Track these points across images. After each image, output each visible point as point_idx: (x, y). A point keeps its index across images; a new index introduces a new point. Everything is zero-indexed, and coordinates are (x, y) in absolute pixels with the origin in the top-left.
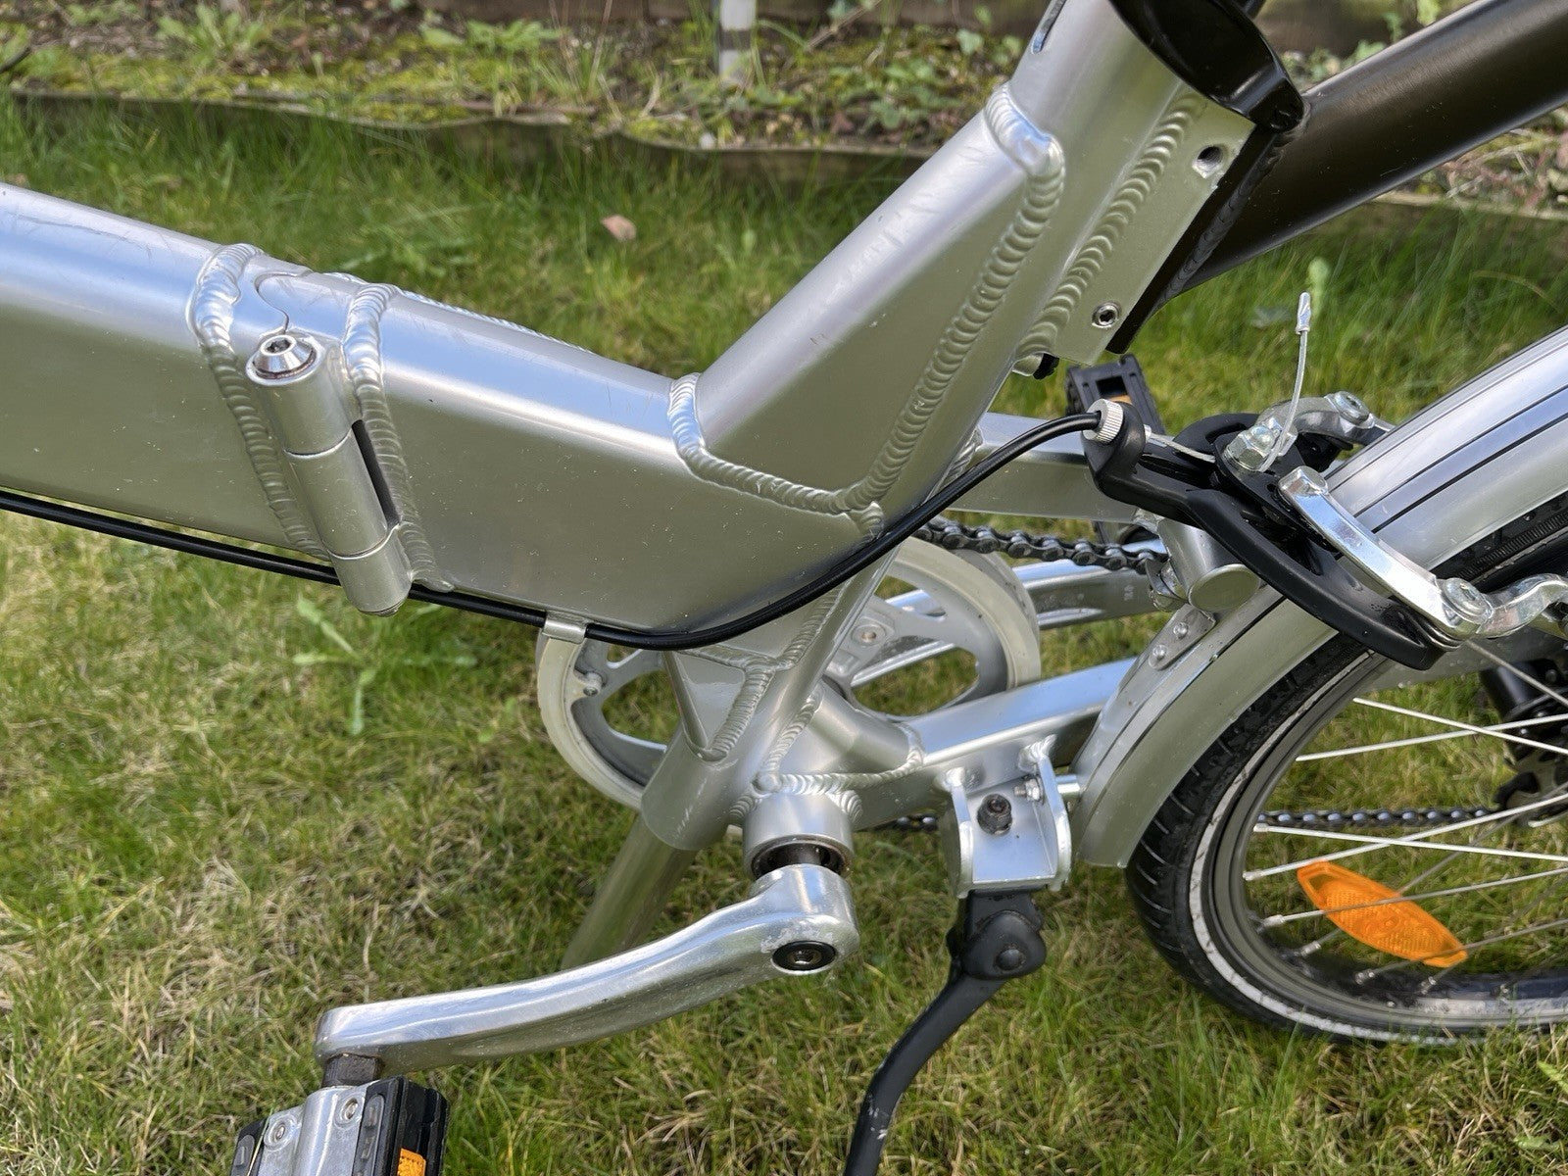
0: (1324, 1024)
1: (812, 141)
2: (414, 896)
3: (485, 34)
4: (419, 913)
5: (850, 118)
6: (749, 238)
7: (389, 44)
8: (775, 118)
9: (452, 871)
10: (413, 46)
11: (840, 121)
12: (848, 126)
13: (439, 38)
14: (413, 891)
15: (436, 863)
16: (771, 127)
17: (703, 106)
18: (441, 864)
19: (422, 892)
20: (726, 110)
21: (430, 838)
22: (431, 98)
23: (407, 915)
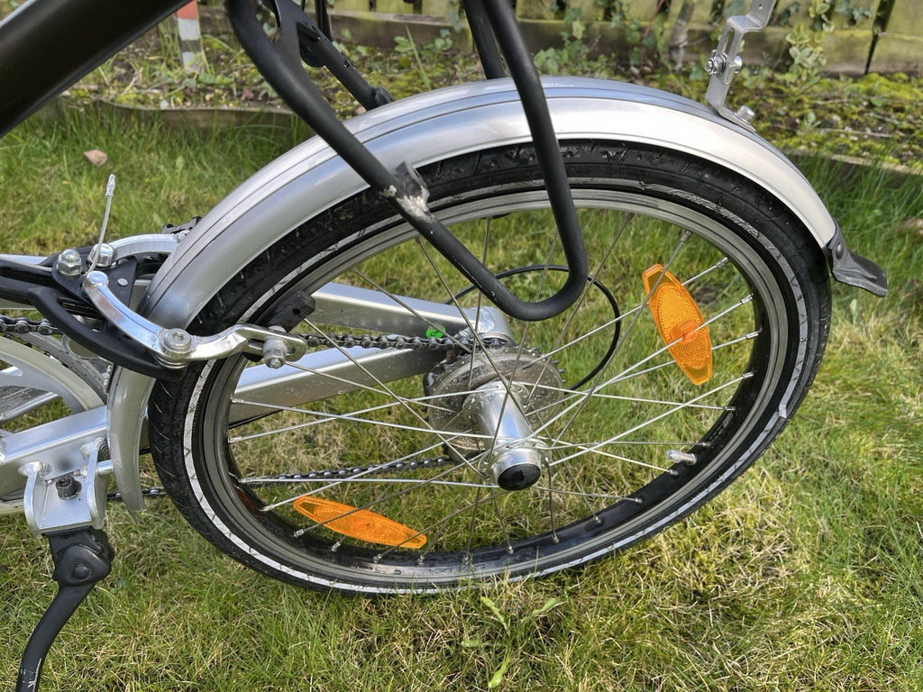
1: (228, 105)
5: (254, 92)
6: (180, 161)
8: (211, 92)
11: (247, 93)
12: (252, 96)
16: (208, 97)
17: (170, 84)
20: (183, 87)
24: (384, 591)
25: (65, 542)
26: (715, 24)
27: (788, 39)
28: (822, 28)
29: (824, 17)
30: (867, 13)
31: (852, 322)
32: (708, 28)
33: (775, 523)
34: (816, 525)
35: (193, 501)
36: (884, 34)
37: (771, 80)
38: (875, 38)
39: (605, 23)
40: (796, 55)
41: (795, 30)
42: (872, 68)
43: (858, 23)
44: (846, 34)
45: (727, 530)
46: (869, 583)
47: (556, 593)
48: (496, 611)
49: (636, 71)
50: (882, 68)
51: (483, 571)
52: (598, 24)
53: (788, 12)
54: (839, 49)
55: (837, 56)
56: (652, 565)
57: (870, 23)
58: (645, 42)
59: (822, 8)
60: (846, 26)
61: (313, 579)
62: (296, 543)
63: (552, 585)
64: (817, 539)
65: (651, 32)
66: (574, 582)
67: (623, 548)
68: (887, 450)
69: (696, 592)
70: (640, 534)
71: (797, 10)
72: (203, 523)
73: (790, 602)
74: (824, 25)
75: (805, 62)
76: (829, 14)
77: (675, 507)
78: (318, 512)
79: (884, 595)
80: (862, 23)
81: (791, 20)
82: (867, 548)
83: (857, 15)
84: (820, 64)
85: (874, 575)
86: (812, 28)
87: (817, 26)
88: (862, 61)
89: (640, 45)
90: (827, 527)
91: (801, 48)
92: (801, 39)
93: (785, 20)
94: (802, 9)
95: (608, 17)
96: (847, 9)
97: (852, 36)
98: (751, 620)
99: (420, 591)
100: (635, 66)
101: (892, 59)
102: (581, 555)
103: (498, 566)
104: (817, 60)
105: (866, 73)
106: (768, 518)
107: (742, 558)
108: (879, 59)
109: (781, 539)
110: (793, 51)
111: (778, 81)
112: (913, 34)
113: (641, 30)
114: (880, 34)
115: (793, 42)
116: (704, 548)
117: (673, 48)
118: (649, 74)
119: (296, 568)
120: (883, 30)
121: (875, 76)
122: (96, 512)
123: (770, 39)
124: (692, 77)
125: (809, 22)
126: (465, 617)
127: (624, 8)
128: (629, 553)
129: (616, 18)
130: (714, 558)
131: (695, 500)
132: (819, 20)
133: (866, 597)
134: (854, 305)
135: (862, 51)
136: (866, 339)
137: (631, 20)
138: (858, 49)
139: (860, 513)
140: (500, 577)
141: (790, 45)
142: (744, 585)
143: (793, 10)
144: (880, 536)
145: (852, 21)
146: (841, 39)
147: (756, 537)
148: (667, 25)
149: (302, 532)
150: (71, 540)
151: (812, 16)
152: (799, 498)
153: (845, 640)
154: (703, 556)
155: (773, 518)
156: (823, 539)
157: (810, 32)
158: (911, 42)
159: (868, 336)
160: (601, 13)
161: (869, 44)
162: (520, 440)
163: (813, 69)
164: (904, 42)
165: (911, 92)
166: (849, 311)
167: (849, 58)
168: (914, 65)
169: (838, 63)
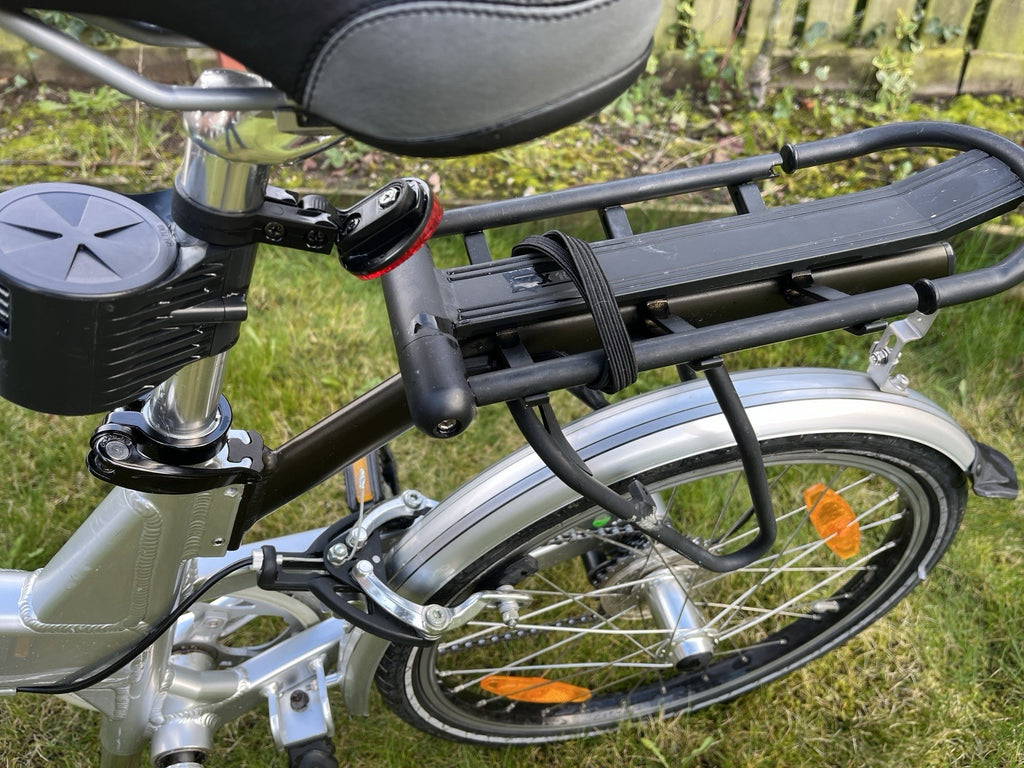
0: (528, 740)
2: (33, 749)
3: (81, 99)
4: (36, 759)
7: (15, 113)
9: (57, 729)
10: (31, 114)
13: (48, 107)
14: (32, 745)
15: (45, 725)
18: (49, 725)
19: (38, 745)
21: (41, 709)
22: (41, 160)
23: (29, 761)
24: (551, 739)
25: (302, 750)
26: (797, 49)
27: (875, 63)
28: (911, 50)
29: (912, 37)
30: (958, 31)
31: (961, 404)
32: (788, 53)
33: (905, 641)
34: (942, 640)
35: (405, 700)
36: (977, 52)
37: (859, 111)
38: (967, 57)
39: (679, 52)
40: (884, 80)
41: (882, 53)
42: (965, 88)
43: (948, 42)
44: (936, 54)
45: (861, 652)
46: (994, 697)
47: (710, 729)
48: (657, 751)
49: (715, 109)
50: (975, 88)
51: (639, 710)
52: (671, 52)
53: (873, 34)
54: (929, 69)
55: (927, 77)
56: (795, 693)
57: (962, 40)
58: (723, 75)
59: (910, 28)
60: (935, 44)
61: (493, 739)
62: (480, 712)
63: (704, 721)
64: (945, 654)
65: (729, 61)
66: (725, 717)
67: (769, 683)
68: (1005, 554)
69: (840, 719)
70: (785, 670)
71: (883, 31)
72: (409, 714)
73: (925, 723)
74: (912, 46)
75: (893, 87)
76: (918, 33)
77: (818, 647)
78: (502, 688)
79: (1009, 709)
80: (953, 41)
81: (878, 41)
82: (991, 660)
83: (947, 34)
84: (909, 89)
85: (999, 688)
86: (900, 48)
87: (905, 47)
88: (953, 81)
89: (717, 79)
90: (953, 640)
91: (890, 71)
92: (889, 62)
93: (870, 43)
94: (889, 29)
95: (680, 43)
96: (938, 29)
97: (942, 56)
98: (891, 744)
99: (583, 735)
100: (715, 103)
101: (985, 78)
102: (729, 691)
103: (652, 705)
104: (906, 85)
105: (959, 94)
106: (899, 637)
107: (877, 679)
108: (972, 79)
109: (913, 659)
110: (880, 75)
111: (867, 113)
112: (1007, 51)
113: (718, 60)
114: (973, 53)
115: (879, 65)
116: (841, 672)
117: (755, 85)
118: (730, 112)
119: (479, 732)
120: (975, 47)
121: (967, 99)
122: (331, 725)
123: (856, 62)
124: (776, 115)
125: (896, 43)
126: (629, 760)
127: (698, 37)
128: (774, 685)
129: (691, 48)
130: (851, 681)
131: (837, 641)
132: (907, 40)
133: (993, 710)
134: (963, 387)
135: (953, 72)
136: (976, 424)
137: (706, 48)
138: (949, 69)
139: (982, 623)
140: (655, 715)
141: (877, 69)
142: (881, 710)
143: (879, 31)
144: (1002, 648)
145: (942, 40)
146: (931, 59)
147: (890, 658)
148: (744, 52)
149: (484, 702)
150: (307, 748)
151: (900, 36)
152: (926, 612)
153: (976, 757)
154: (842, 681)
155: (903, 635)
156: (950, 653)
157: (897, 53)
158: (1005, 60)
159: (978, 420)
160: (672, 42)
161: (961, 64)
162: (696, 631)
163: (902, 94)
164: (997, 61)
165: (1007, 120)
166: (957, 391)
167: (940, 79)
168: (1008, 84)
169: (929, 84)
